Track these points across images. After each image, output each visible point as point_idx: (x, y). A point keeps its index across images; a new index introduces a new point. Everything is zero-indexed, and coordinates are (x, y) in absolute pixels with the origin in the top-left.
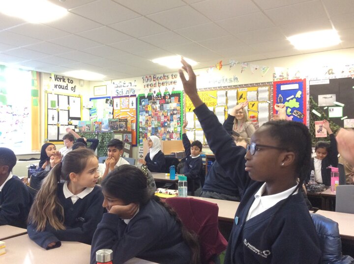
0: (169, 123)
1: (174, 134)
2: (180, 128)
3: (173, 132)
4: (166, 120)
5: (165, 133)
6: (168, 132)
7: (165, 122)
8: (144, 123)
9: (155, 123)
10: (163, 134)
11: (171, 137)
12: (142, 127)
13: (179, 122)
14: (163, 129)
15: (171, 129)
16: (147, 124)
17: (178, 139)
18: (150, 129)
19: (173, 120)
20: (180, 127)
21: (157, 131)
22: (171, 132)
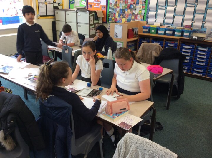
0: (135, 6)
1: (139, 15)
2: (144, 11)
3: (137, 14)
4: (132, 3)
5: (130, 14)
6: (134, 14)
7: (131, 5)
8: (113, 4)
9: (123, 5)
10: (129, 15)
11: (136, 18)
12: (111, 8)
13: (144, 5)
14: (129, 11)
15: (136, 12)
16: (116, 5)
17: (141, 20)
18: (118, 9)
19: (138, 4)
20: (145, 9)
21: (124, 12)
22: (136, 14)
